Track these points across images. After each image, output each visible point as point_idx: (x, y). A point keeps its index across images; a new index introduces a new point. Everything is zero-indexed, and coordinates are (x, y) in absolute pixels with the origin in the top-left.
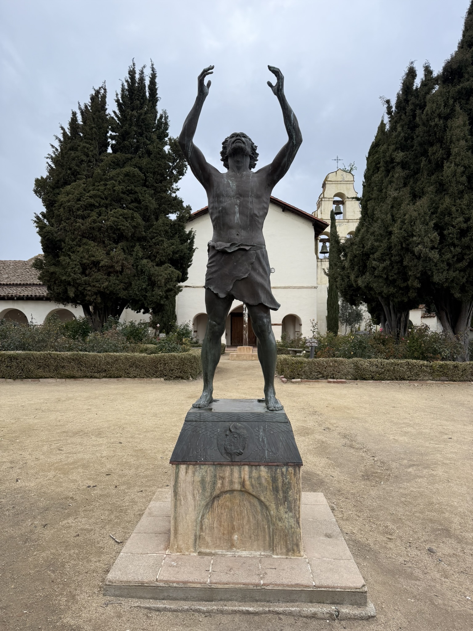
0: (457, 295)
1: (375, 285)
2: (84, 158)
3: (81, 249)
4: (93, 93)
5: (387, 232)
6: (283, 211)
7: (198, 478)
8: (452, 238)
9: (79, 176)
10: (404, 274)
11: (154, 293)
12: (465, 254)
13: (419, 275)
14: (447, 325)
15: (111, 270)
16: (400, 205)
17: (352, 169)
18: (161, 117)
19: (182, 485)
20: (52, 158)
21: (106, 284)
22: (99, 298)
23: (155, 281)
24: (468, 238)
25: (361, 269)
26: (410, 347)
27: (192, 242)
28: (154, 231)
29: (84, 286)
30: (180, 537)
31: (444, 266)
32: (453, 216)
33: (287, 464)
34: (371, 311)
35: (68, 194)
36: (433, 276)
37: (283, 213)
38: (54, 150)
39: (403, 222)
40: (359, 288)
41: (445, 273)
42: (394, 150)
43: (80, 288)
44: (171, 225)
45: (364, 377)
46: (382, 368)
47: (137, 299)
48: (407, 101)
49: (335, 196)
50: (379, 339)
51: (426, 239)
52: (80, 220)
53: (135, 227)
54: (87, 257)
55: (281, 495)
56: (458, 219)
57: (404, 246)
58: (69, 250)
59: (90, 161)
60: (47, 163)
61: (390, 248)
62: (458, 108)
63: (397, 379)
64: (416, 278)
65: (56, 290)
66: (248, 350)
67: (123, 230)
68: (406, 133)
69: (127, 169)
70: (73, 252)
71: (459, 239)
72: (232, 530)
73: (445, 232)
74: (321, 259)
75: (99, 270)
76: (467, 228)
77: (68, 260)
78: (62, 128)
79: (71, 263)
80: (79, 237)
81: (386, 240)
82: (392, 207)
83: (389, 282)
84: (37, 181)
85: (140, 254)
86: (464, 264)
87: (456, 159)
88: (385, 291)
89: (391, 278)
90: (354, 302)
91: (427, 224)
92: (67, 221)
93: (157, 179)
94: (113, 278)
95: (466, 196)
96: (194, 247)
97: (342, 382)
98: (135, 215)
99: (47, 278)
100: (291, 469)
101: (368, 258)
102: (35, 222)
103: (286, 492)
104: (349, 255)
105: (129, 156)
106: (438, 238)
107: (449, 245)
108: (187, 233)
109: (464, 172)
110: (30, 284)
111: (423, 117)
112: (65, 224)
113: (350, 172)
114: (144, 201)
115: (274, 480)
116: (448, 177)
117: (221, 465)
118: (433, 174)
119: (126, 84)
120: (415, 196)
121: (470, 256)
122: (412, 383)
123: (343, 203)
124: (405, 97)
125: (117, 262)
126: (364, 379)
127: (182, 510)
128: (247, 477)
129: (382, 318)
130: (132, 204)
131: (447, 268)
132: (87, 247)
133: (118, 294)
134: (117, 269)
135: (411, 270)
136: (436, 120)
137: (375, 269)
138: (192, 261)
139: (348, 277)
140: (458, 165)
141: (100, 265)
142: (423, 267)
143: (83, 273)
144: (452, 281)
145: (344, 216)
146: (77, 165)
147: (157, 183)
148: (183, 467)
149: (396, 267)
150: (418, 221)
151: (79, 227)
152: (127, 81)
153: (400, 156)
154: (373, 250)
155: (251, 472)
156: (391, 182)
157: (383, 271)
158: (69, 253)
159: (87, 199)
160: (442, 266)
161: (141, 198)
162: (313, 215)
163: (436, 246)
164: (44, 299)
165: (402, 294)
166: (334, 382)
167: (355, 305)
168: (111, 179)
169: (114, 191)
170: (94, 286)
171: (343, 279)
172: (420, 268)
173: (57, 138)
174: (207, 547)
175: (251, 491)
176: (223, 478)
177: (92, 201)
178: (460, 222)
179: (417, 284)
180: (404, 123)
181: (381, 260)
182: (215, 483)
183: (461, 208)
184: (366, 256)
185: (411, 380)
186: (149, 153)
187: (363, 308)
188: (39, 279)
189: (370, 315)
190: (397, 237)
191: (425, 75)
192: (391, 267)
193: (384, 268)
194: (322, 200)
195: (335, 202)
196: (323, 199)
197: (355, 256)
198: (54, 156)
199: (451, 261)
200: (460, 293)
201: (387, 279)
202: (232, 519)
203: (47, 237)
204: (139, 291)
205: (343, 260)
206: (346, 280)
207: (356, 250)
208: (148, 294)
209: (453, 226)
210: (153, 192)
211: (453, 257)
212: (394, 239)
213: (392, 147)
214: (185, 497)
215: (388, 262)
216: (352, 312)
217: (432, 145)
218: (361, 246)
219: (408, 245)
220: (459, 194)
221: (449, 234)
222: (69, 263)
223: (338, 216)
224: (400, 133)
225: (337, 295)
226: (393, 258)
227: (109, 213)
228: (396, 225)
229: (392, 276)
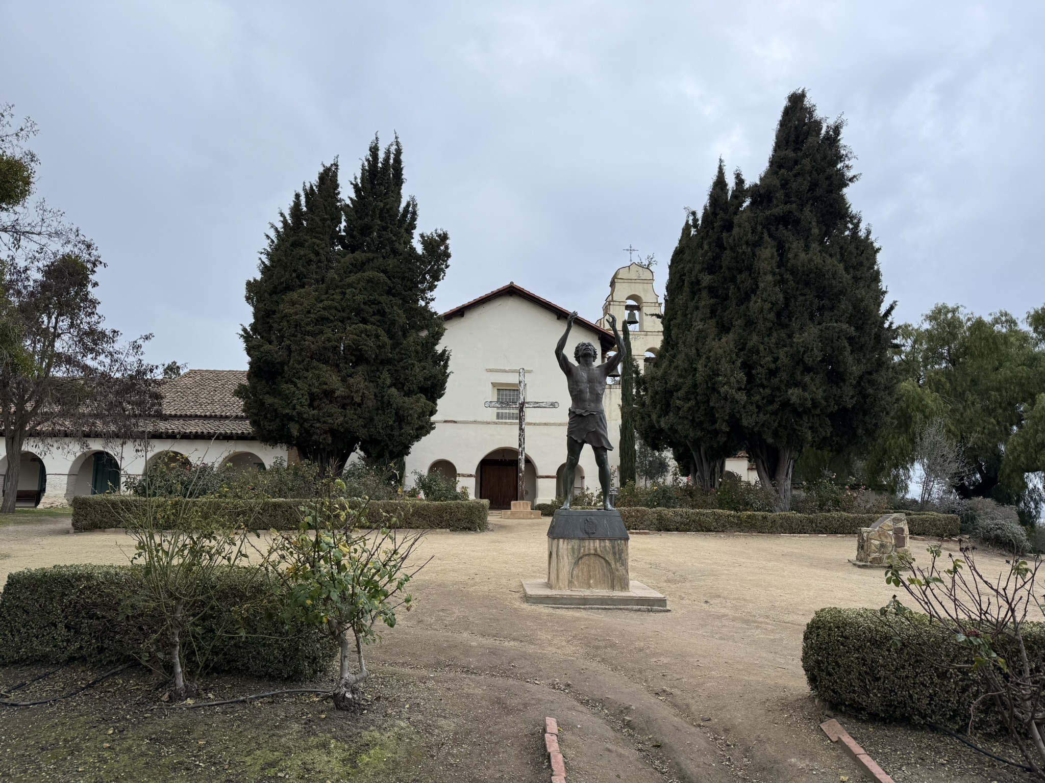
0: (770, 441)
1: (680, 427)
2: (312, 256)
3: (310, 374)
4: (321, 170)
5: (692, 367)
6: (558, 319)
7: (570, 547)
8: (761, 379)
9: (305, 280)
10: (711, 415)
11: (403, 431)
12: (776, 396)
13: (727, 418)
14: (764, 475)
15: (348, 401)
16: (705, 338)
17: (650, 263)
18: (408, 205)
19: (561, 551)
20: (268, 254)
21: (341, 419)
22: (330, 439)
23: (403, 416)
24: (777, 379)
25: (664, 408)
26: (721, 499)
27: (446, 366)
28: (403, 352)
29: (311, 422)
30: (560, 581)
31: (753, 408)
32: (761, 355)
33: (621, 539)
34: (677, 458)
35: (293, 303)
36: (741, 419)
37: (558, 321)
38: (269, 241)
39: (708, 358)
40: (661, 430)
41: (754, 416)
42: (701, 271)
43: (306, 425)
44: (423, 344)
45: (668, 528)
46: (687, 519)
47: (380, 439)
48: (715, 214)
49: (629, 298)
50: (686, 491)
51: (732, 379)
52: (309, 338)
53: (379, 347)
54: (317, 384)
55: (617, 556)
56: (767, 359)
57: (709, 385)
58: (294, 375)
59: (320, 261)
60: (260, 259)
61: (695, 386)
62: (766, 236)
63: (703, 531)
64: (724, 421)
65: (267, 427)
66: (525, 505)
67: (366, 351)
68: (713, 252)
69: (369, 274)
70: (299, 378)
71: (768, 379)
72: (590, 578)
73: (754, 372)
74: (610, 385)
75: (331, 402)
76: (776, 368)
77: (293, 389)
78: (282, 215)
79: (297, 392)
80: (307, 359)
81: (691, 376)
82: (697, 340)
83: (695, 424)
84: (249, 284)
85: (388, 382)
86: (776, 406)
87: (762, 294)
88: (692, 435)
89: (697, 420)
90: (656, 447)
91: (733, 363)
92: (292, 339)
93: (406, 286)
94: (350, 412)
95: (775, 334)
96: (448, 371)
97: (645, 533)
98: (379, 331)
99: (255, 411)
100: (623, 542)
101: (671, 396)
102: (242, 336)
103: (620, 554)
104: (650, 391)
105: (371, 255)
106: (745, 379)
107: (758, 386)
108: (440, 352)
109: (771, 309)
110: (191, 416)
111: (730, 241)
112: (288, 342)
113: (648, 268)
114: (390, 314)
115: (614, 547)
116: (754, 313)
117: (583, 539)
118: (742, 304)
119: (366, 164)
120: (724, 328)
121: (781, 399)
122: (719, 534)
123: (638, 308)
124: (712, 211)
125: (357, 391)
126: (669, 530)
127: (561, 565)
128: (598, 546)
129: (692, 468)
130: (374, 317)
131: (756, 410)
132: (317, 372)
133: (356, 432)
134: (357, 400)
135: (718, 412)
136: (744, 247)
137: (679, 408)
138: (445, 389)
139: (649, 416)
140: (765, 301)
141: (336, 395)
142: (730, 409)
143: (311, 405)
144: (763, 425)
145: (641, 326)
146: (303, 266)
147: (405, 291)
148: (561, 541)
149: (702, 408)
150: (724, 359)
151: (309, 346)
152: (368, 160)
153: (706, 279)
154: (677, 388)
155: (600, 543)
156: (697, 308)
157: (688, 411)
158: (294, 379)
159: (319, 311)
160: (751, 408)
161: (387, 310)
162: (598, 325)
163: (743, 387)
164: (221, 438)
165: (711, 438)
166: (637, 533)
167: (658, 451)
168: (350, 285)
169: (354, 301)
170: (324, 422)
171: (643, 418)
172: (728, 411)
173: (273, 226)
174: (576, 587)
175: (600, 554)
176: (584, 547)
177: (326, 314)
178: (768, 362)
179: (725, 428)
180: (711, 240)
181: (686, 399)
182: (580, 550)
183: (769, 347)
184: (669, 393)
185: (718, 531)
186: (395, 252)
187: (668, 455)
188: (244, 411)
189: (676, 463)
190: (702, 376)
191: (737, 184)
192: (697, 408)
193: (690, 409)
194: (610, 305)
195: (628, 307)
196: (612, 303)
197: (657, 393)
198: (269, 250)
199: (760, 403)
200: (773, 438)
201: (693, 421)
202: (589, 571)
203: (264, 358)
204: (383, 429)
205: (643, 395)
206: (647, 420)
207: (658, 387)
208: (396, 433)
209: (761, 365)
210: (401, 302)
211: (763, 399)
212: (699, 377)
213: (698, 267)
214: (563, 558)
215: (693, 402)
216: (653, 461)
217: (740, 272)
218: (663, 381)
219: (714, 384)
220: (767, 331)
221: (758, 374)
222: (294, 392)
223: (633, 325)
224: (707, 252)
225: (632, 435)
226: (699, 397)
227: (348, 328)
228: (700, 362)
229: (698, 418)
